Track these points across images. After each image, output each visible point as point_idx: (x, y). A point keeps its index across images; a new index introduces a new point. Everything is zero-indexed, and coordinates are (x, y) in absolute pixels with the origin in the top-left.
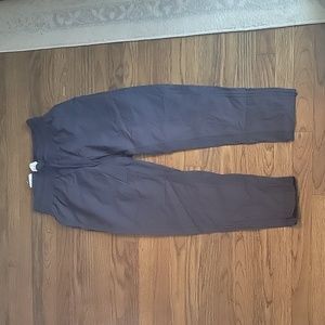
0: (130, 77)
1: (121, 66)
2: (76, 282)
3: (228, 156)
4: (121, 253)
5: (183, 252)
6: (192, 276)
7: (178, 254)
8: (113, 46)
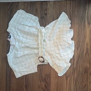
0: (50, 14)
1: (46, 10)
2: (24, 89)
3: (88, 44)
4: (43, 79)
5: (69, 78)
6: (72, 87)
7: (67, 79)
8: (43, 2)
